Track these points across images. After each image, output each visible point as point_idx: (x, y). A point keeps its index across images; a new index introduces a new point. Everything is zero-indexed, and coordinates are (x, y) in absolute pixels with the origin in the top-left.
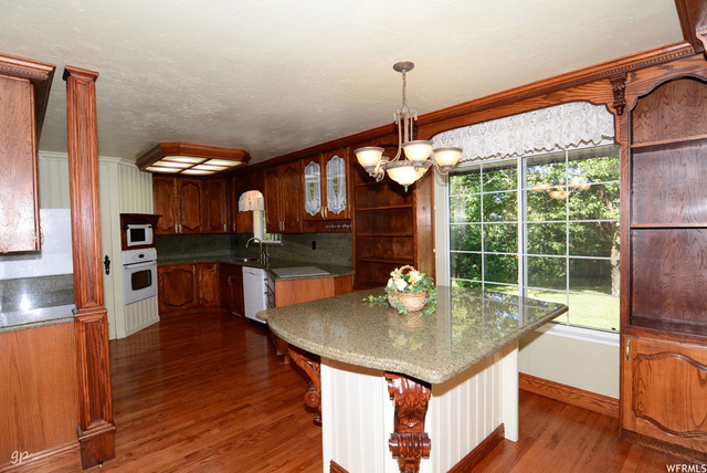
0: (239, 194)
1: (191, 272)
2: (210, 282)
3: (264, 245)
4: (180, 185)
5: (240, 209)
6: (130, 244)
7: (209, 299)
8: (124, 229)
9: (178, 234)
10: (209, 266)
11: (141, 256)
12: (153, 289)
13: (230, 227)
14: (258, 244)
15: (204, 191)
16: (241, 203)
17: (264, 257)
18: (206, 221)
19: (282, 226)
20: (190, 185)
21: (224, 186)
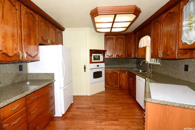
0: (139, 39)
1: (117, 73)
2: (124, 78)
3: (150, 64)
4: (116, 39)
5: (140, 47)
6: (93, 61)
7: (124, 86)
8: (91, 56)
9: (115, 58)
10: (124, 72)
11: (98, 66)
12: (103, 78)
13: (135, 55)
14: (147, 64)
15: (125, 40)
16: (140, 44)
17: (149, 71)
18: (125, 53)
19: (161, 55)
20: (120, 38)
21: (133, 37)
